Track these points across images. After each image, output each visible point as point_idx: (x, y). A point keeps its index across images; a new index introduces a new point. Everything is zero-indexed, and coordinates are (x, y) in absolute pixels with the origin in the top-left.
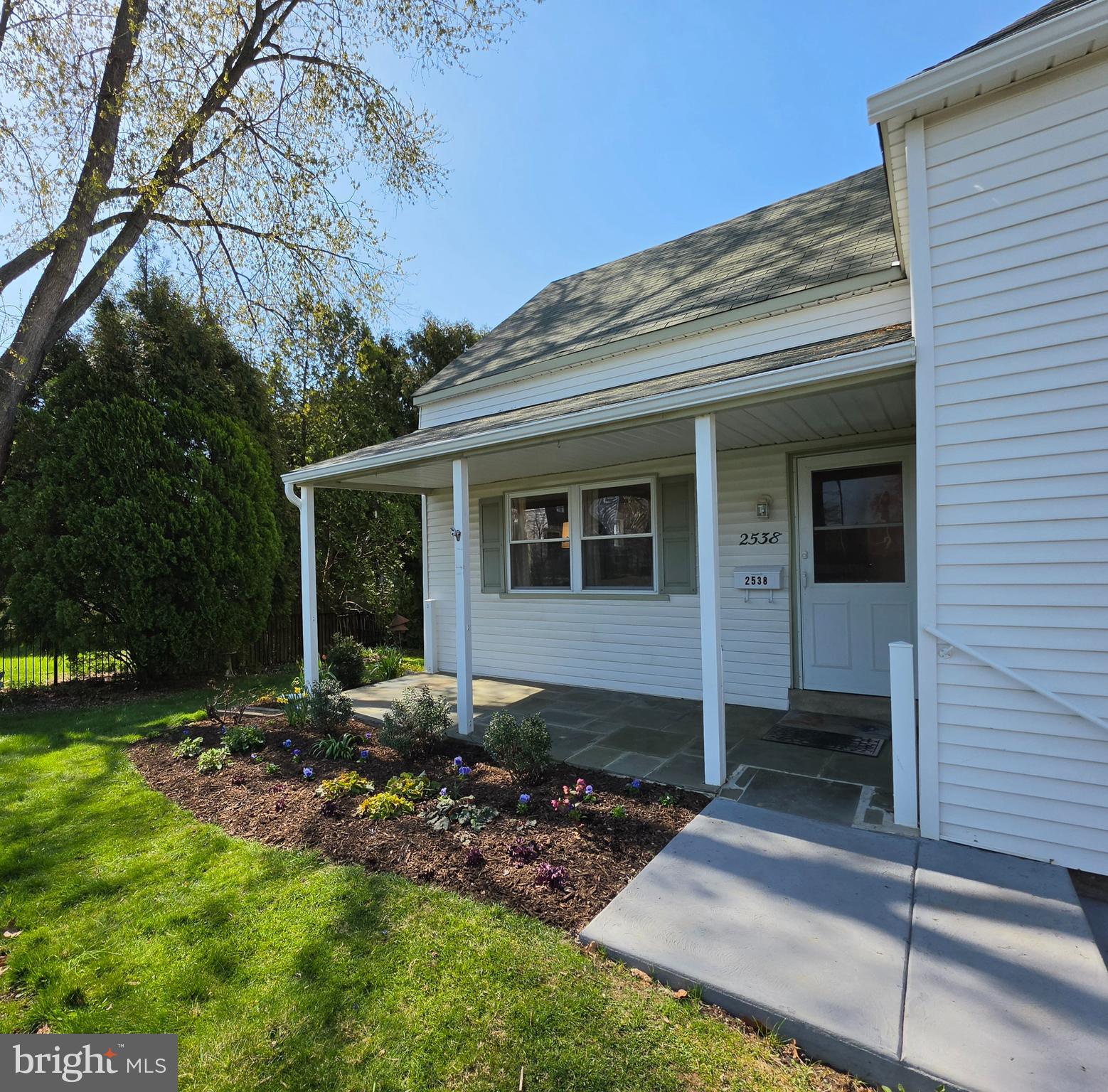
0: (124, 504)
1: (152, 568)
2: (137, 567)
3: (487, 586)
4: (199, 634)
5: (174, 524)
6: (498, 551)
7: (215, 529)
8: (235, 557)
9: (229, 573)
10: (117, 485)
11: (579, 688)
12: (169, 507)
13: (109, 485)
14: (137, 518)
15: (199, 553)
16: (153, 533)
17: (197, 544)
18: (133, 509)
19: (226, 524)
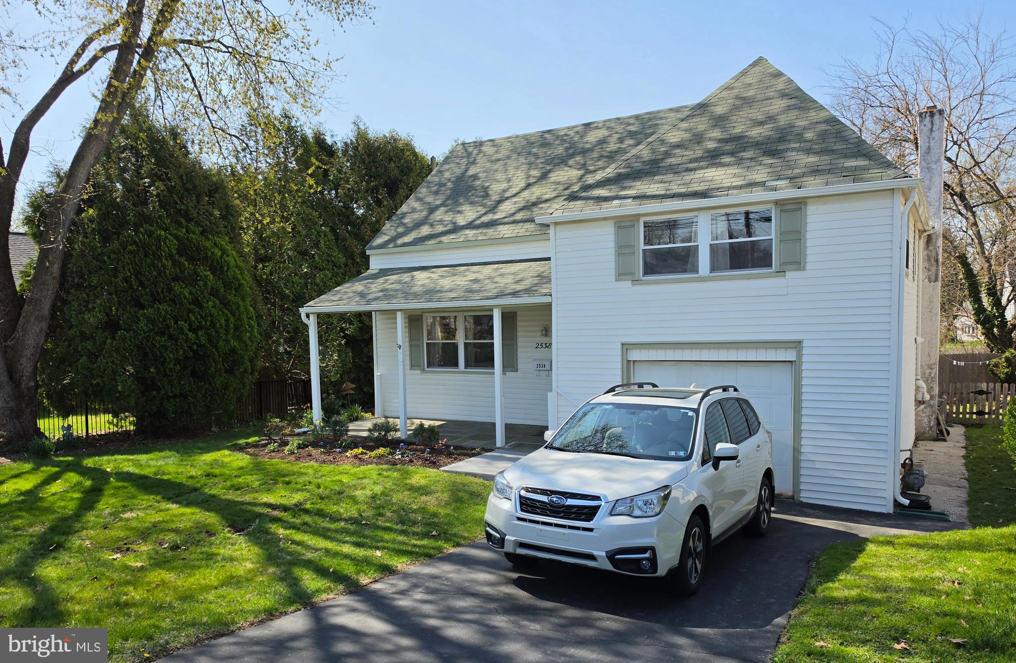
0: (159, 308)
1: (181, 353)
2: (171, 352)
3: (413, 366)
4: (209, 398)
5: (194, 322)
6: (419, 346)
7: (221, 324)
8: (234, 343)
9: (229, 354)
10: (152, 295)
11: (463, 421)
12: (189, 309)
13: (146, 294)
14: (169, 319)
15: (210, 341)
16: (182, 328)
17: (209, 335)
18: (167, 312)
19: (227, 320)
